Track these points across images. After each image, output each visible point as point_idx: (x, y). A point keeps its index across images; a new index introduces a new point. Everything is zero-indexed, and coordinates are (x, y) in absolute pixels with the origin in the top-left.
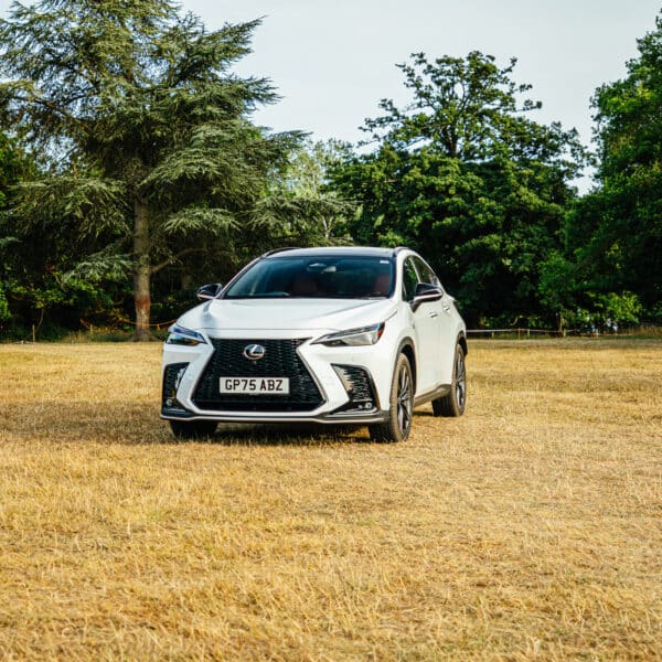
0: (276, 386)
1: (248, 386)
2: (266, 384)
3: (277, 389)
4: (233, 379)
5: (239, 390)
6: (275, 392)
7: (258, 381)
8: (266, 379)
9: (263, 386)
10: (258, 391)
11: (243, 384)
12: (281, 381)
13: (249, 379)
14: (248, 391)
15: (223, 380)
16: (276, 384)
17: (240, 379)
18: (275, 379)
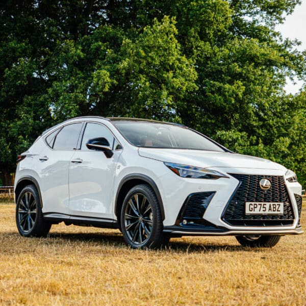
0: (277, 209)
1: (262, 209)
2: (272, 207)
3: (278, 211)
4: (253, 203)
5: (257, 211)
6: (276, 212)
7: (268, 204)
8: (272, 204)
9: (270, 209)
10: (267, 212)
11: (259, 206)
12: (279, 205)
13: (262, 203)
14: (262, 212)
15: (247, 204)
16: (277, 207)
17: (257, 203)
18: (276, 203)
